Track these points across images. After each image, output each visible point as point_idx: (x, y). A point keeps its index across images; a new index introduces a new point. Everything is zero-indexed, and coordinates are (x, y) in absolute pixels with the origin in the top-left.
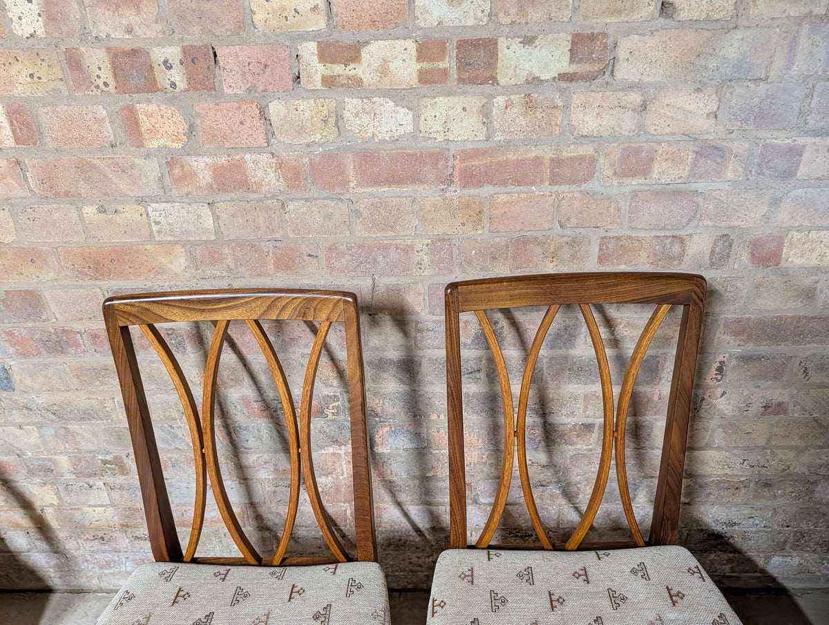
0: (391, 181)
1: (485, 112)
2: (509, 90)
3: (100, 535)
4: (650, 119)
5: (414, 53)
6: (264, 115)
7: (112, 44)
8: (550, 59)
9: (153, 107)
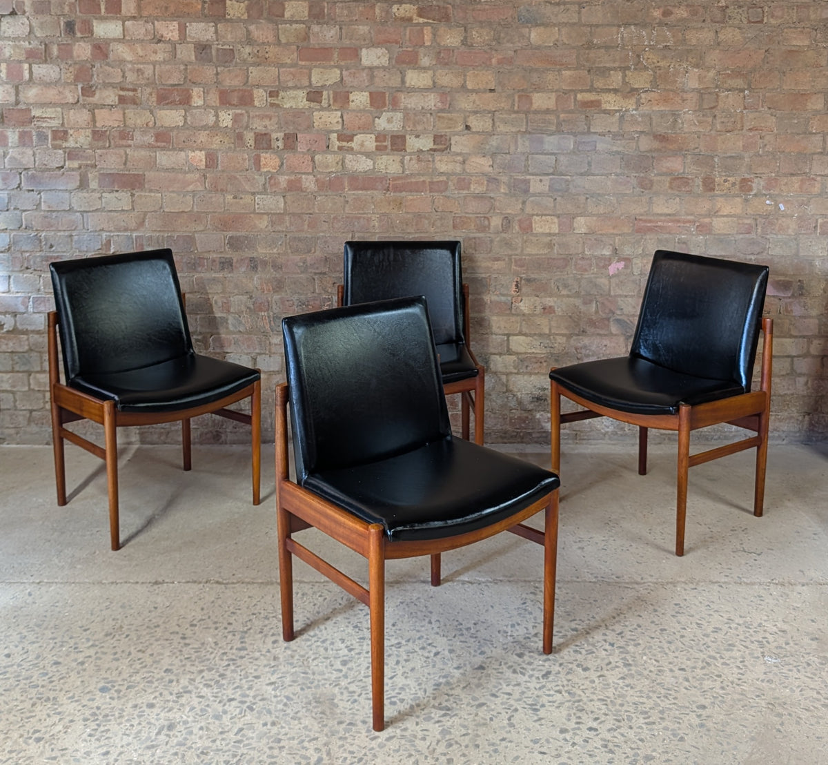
0: (362, 189)
1: (402, 162)
2: (410, 154)
4: (467, 167)
5: (374, 139)
6: (313, 160)
7: (257, 131)
8: (426, 143)
9: (268, 155)
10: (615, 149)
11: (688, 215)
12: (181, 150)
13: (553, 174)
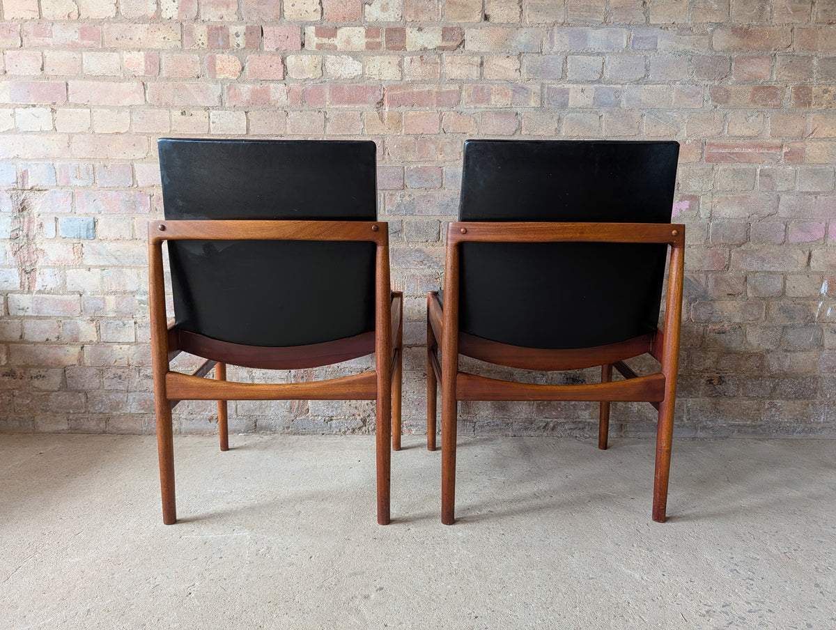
0: (349, 102)
1: (400, 65)
2: (412, 53)
3: (120, 373)
4: (486, 71)
5: (364, 33)
6: (283, 62)
7: (211, 24)
8: (431, 38)
9: (225, 56)
10: (681, 47)
11: (773, 136)
12: (114, 50)
13: (599, 81)
